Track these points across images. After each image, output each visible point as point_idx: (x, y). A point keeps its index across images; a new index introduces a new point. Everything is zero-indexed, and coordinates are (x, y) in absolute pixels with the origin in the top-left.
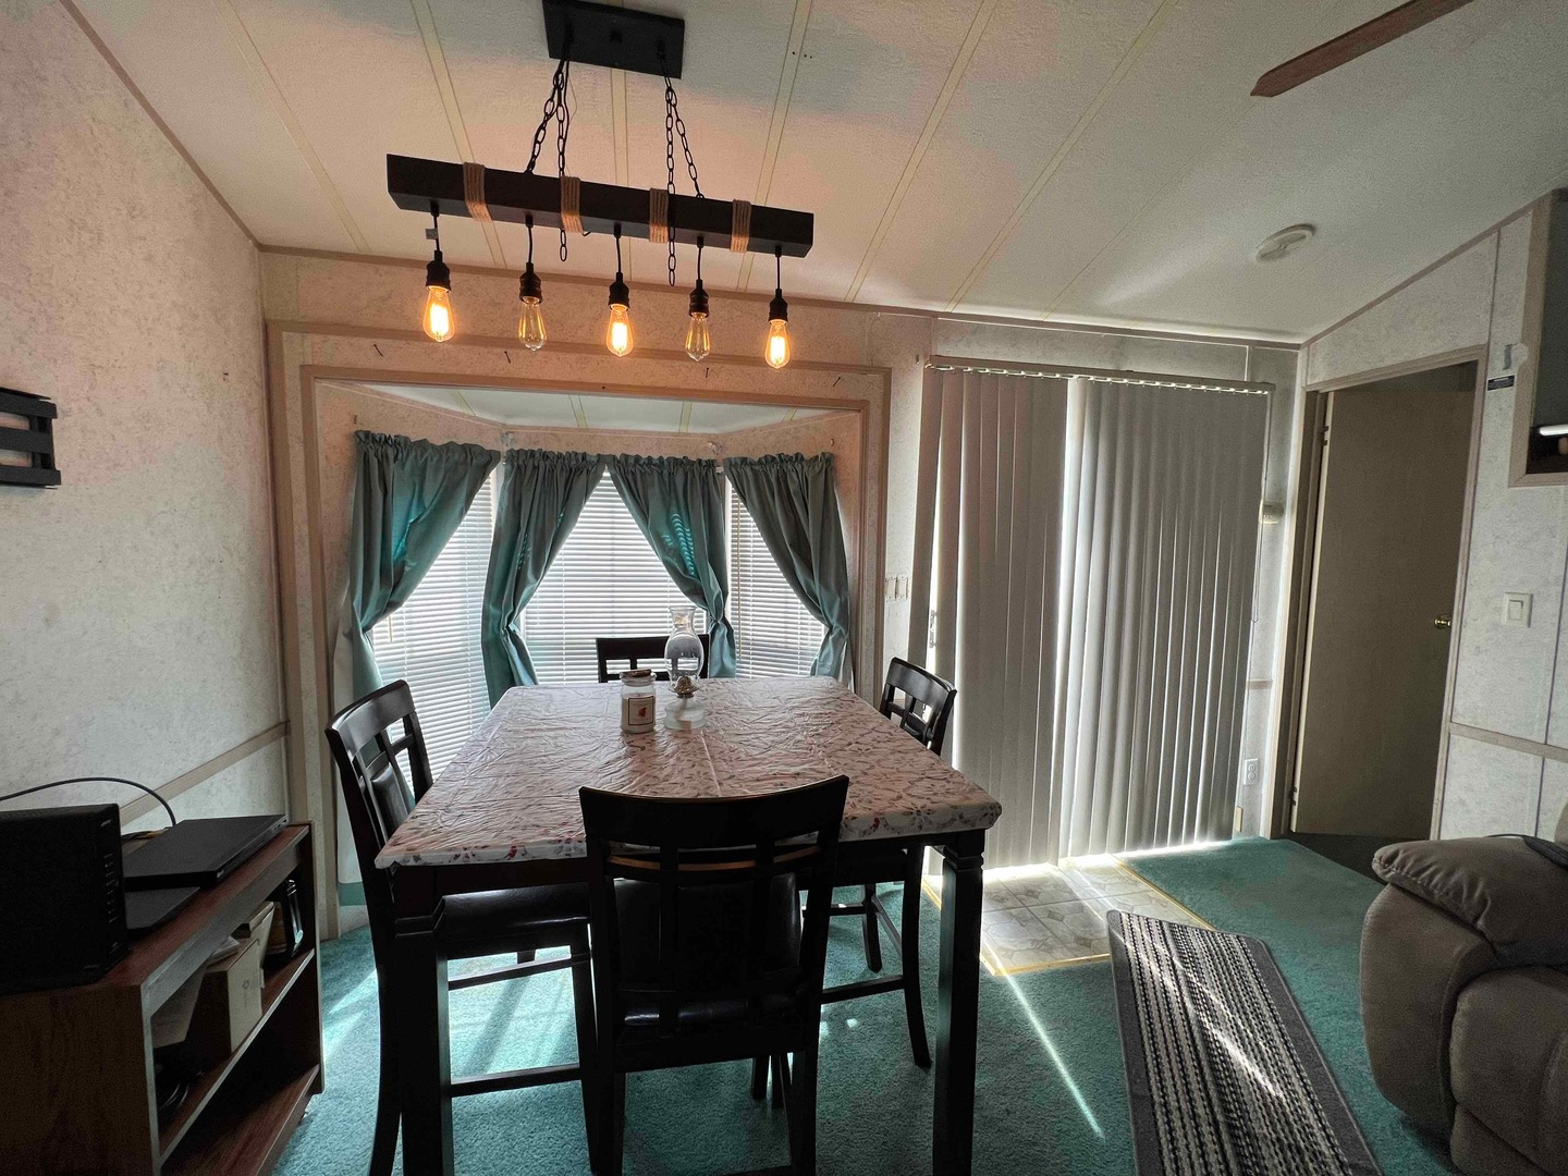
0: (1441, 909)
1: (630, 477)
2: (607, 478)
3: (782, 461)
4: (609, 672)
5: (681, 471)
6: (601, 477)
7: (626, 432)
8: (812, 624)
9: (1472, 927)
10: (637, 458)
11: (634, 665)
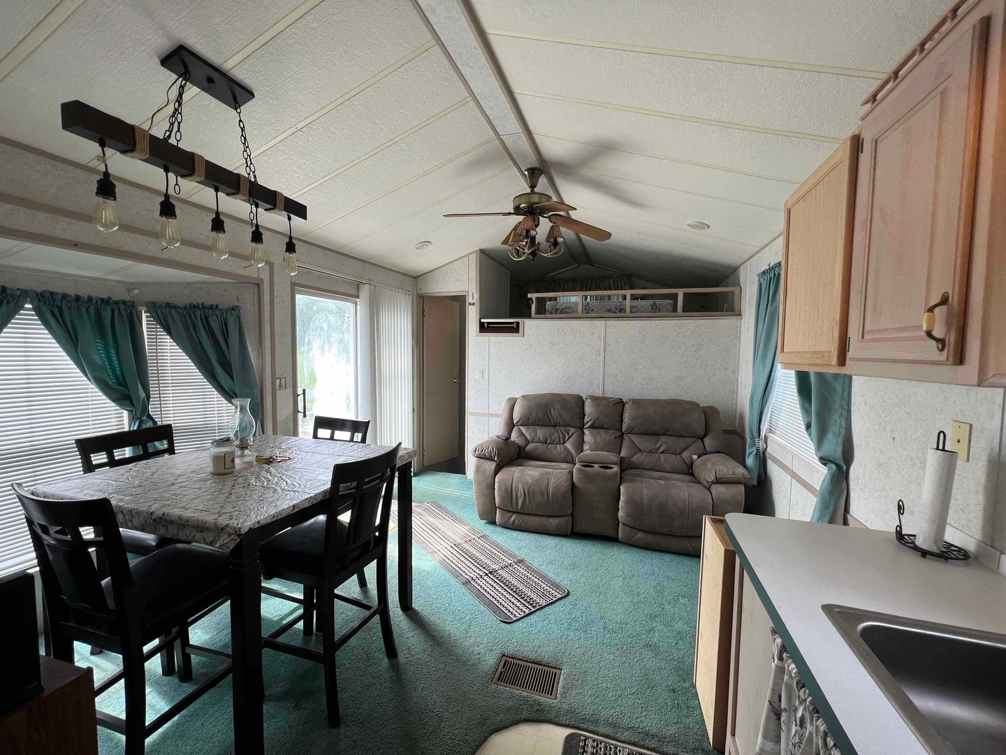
0: (488, 459)
1: (56, 311)
2: (28, 309)
3: (203, 307)
4: (94, 463)
5: (109, 309)
6: (22, 308)
7: (40, 271)
8: (227, 407)
9: (494, 460)
10: (65, 296)
11: (111, 456)
